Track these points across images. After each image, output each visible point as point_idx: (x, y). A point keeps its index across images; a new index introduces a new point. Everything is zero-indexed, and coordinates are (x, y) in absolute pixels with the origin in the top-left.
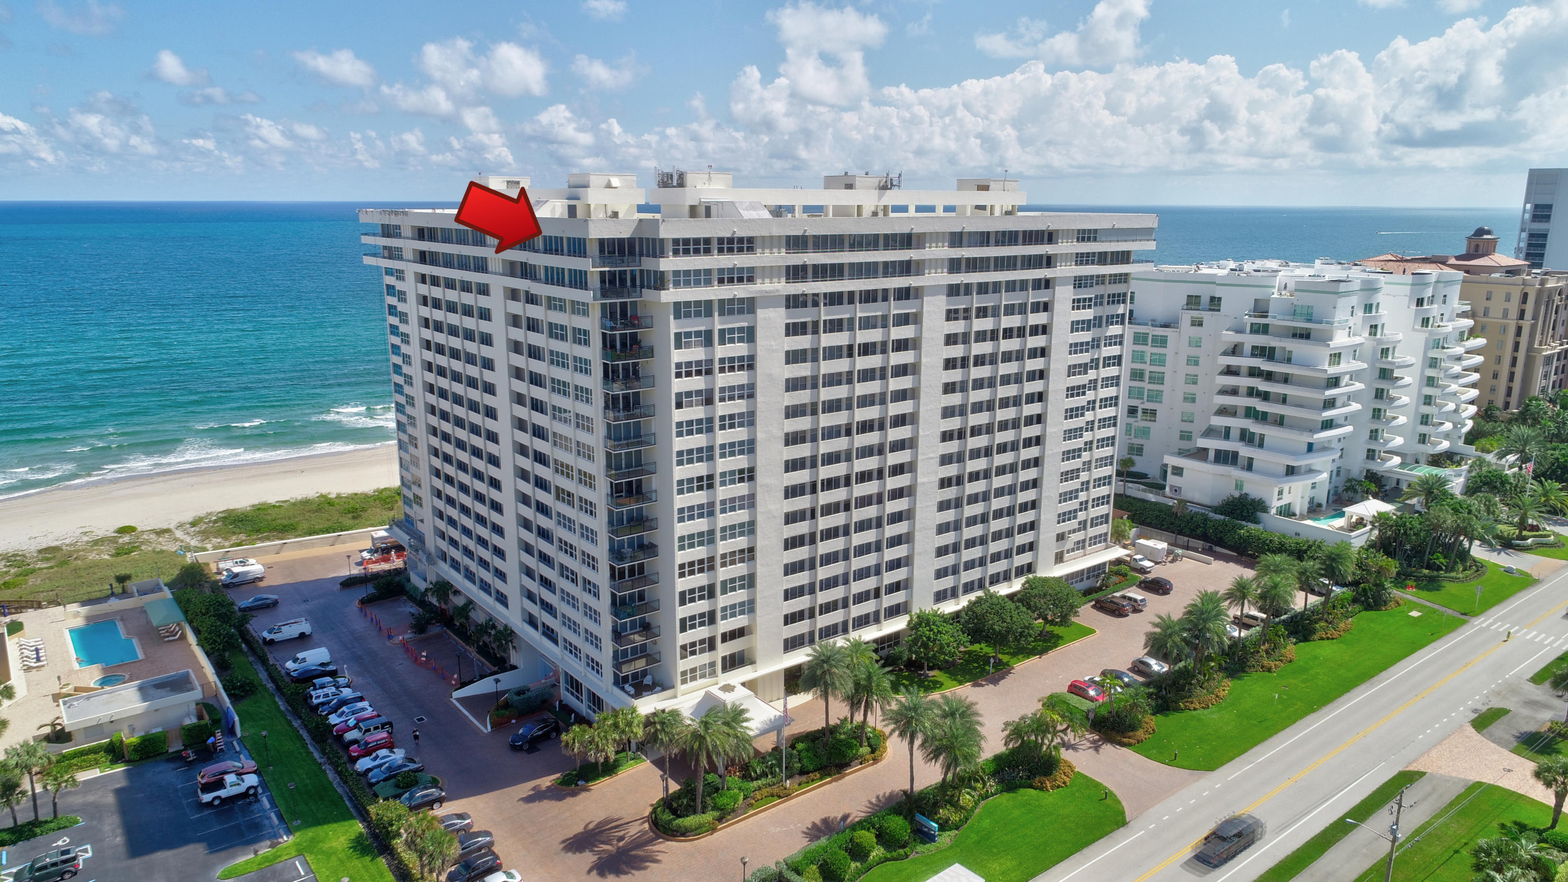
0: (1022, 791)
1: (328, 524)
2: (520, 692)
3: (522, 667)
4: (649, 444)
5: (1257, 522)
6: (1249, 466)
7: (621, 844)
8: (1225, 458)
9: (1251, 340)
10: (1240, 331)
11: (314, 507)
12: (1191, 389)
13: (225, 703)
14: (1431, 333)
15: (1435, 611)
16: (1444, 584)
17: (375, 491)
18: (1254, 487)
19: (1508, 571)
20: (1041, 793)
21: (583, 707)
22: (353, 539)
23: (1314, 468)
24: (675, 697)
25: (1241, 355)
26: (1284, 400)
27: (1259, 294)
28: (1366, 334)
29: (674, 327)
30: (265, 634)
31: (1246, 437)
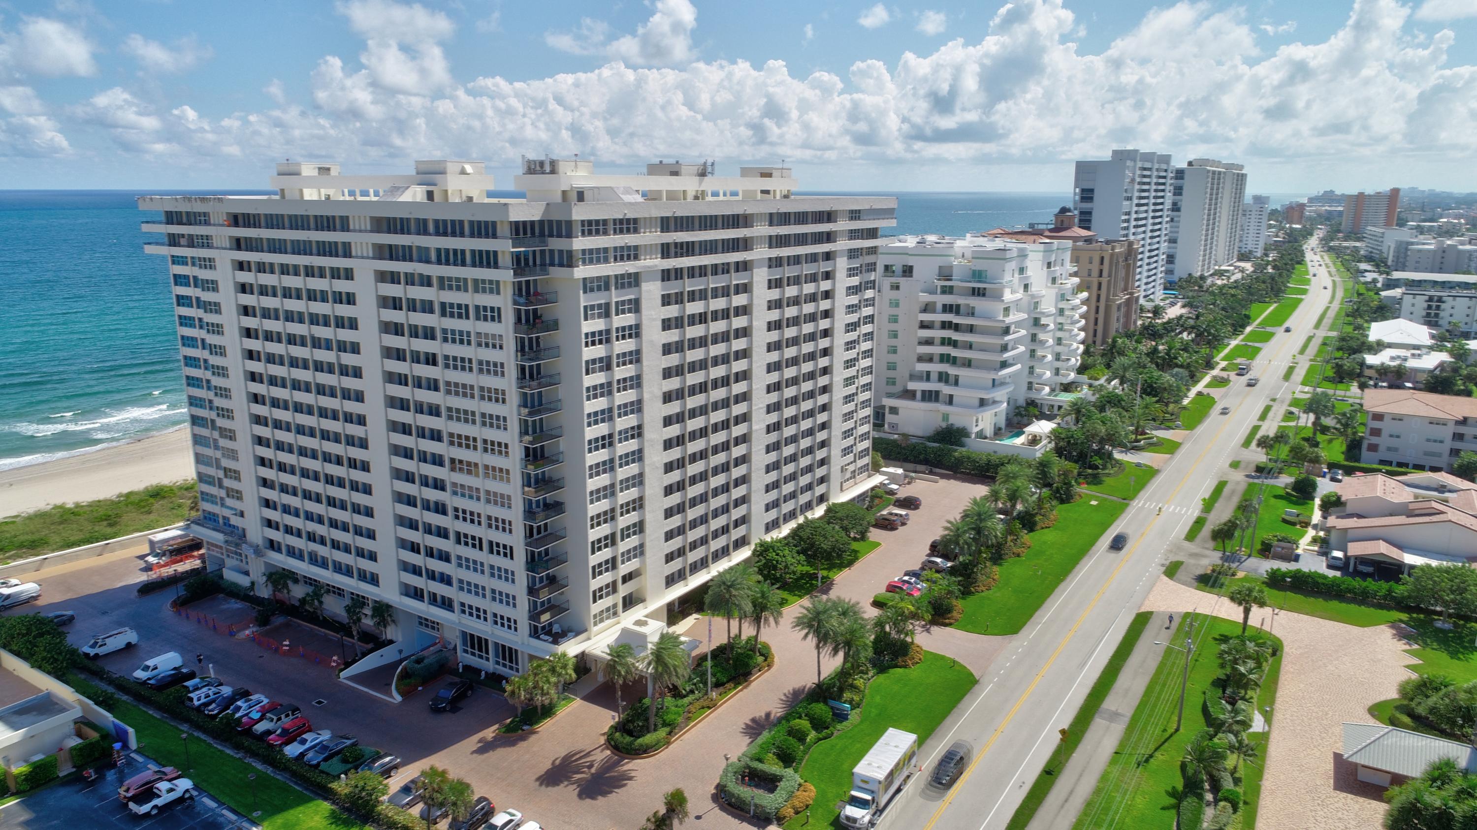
0: (892, 671)
1: (81, 536)
2: (419, 661)
3: (400, 639)
4: (551, 410)
5: (963, 445)
6: (950, 400)
7: (593, 770)
8: (930, 396)
9: (942, 299)
10: (932, 292)
11: (56, 519)
12: (893, 342)
13: (107, 717)
14: (1060, 289)
15: (1106, 500)
16: (1104, 479)
17: (118, 496)
18: (958, 417)
19: (1138, 465)
20: (907, 670)
21: (489, 665)
22: (123, 546)
23: (997, 399)
24: (589, 639)
25: (934, 311)
26: (970, 346)
27: (941, 262)
28: (1021, 290)
29: (584, 300)
30: (86, 649)
31: (943, 378)
